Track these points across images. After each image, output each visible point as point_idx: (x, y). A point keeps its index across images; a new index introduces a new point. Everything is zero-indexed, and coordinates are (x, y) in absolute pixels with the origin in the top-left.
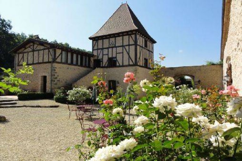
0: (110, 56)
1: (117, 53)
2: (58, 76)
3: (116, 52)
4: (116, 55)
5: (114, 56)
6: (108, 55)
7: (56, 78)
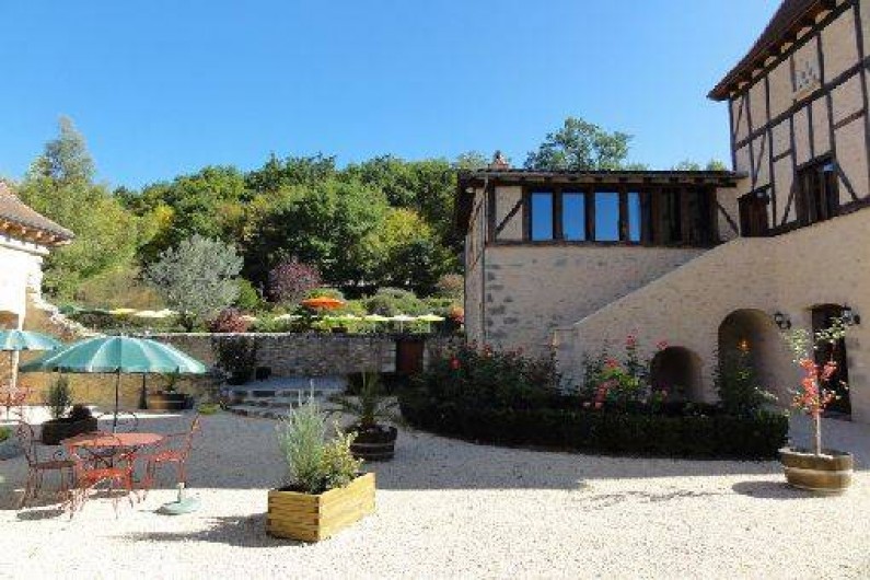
0: (804, 157)
1: (832, 127)
2: (509, 300)
3: (831, 121)
4: (832, 135)
5: (822, 148)
6: (792, 151)
7: (501, 310)
